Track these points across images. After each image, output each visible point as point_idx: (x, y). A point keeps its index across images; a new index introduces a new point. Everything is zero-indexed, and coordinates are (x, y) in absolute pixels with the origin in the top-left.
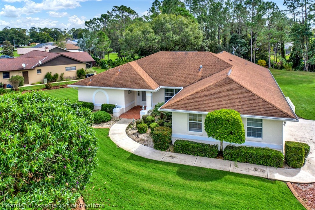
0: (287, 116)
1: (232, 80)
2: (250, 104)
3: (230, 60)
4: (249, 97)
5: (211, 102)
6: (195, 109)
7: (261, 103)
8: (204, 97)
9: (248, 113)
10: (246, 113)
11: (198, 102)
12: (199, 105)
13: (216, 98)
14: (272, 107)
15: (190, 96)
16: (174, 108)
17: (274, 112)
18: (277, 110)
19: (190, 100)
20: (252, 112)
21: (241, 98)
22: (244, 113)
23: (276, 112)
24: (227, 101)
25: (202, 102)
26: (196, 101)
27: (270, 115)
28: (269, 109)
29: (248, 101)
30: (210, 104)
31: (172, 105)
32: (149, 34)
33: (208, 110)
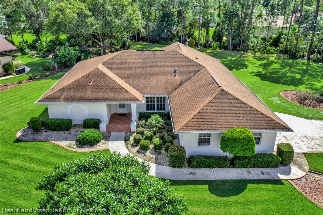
0: (284, 128)
1: (227, 93)
2: (252, 119)
3: (196, 58)
4: (249, 111)
5: (219, 119)
6: (209, 129)
7: (261, 117)
8: (211, 114)
9: (254, 128)
10: (253, 128)
11: (208, 121)
12: (210, 124)
13: (222, 114)
14: (270, 120)
15: (197, 115)
16: (188, 129)
17: (273, 125)
18: (275, 123)
19: (200, 119)
20: (257, 126)
21: (243, 113)
22: (251, 128)
23: (275, 124)
24: (233, 117)
25: (211, 121)
26: (205, 119)
27: (272, 128)
28: (269, 122)
29: (250, 116)
30: (220, 122)
31: (185, 126)
32: (88, 19)
33: (220, 128)
